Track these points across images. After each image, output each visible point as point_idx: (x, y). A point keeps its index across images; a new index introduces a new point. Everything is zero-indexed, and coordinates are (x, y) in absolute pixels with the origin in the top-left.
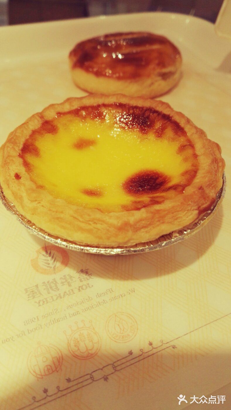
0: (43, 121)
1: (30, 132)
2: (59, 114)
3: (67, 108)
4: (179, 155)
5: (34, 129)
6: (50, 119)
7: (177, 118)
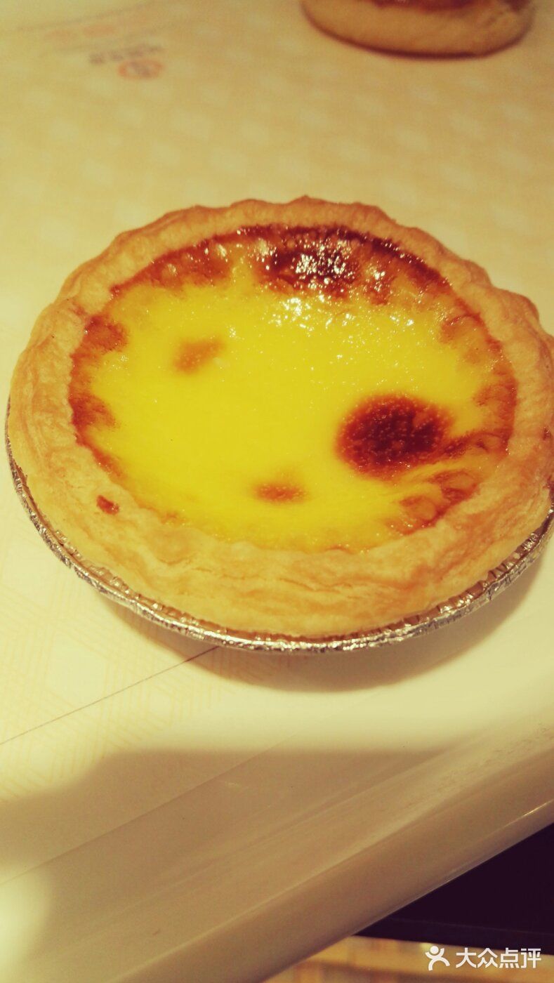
0: (86, 320)
1: (69, 363)
2: (117, 290)
3: (127, 266)
4: (449, 347)
5: (73, 351)
6: (100, 308)
7: (411, 245)
